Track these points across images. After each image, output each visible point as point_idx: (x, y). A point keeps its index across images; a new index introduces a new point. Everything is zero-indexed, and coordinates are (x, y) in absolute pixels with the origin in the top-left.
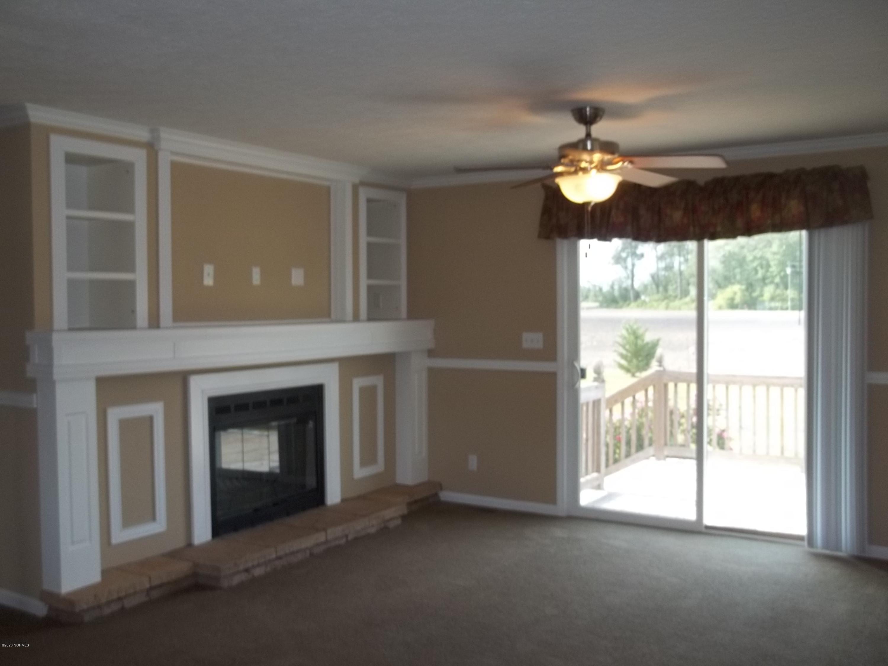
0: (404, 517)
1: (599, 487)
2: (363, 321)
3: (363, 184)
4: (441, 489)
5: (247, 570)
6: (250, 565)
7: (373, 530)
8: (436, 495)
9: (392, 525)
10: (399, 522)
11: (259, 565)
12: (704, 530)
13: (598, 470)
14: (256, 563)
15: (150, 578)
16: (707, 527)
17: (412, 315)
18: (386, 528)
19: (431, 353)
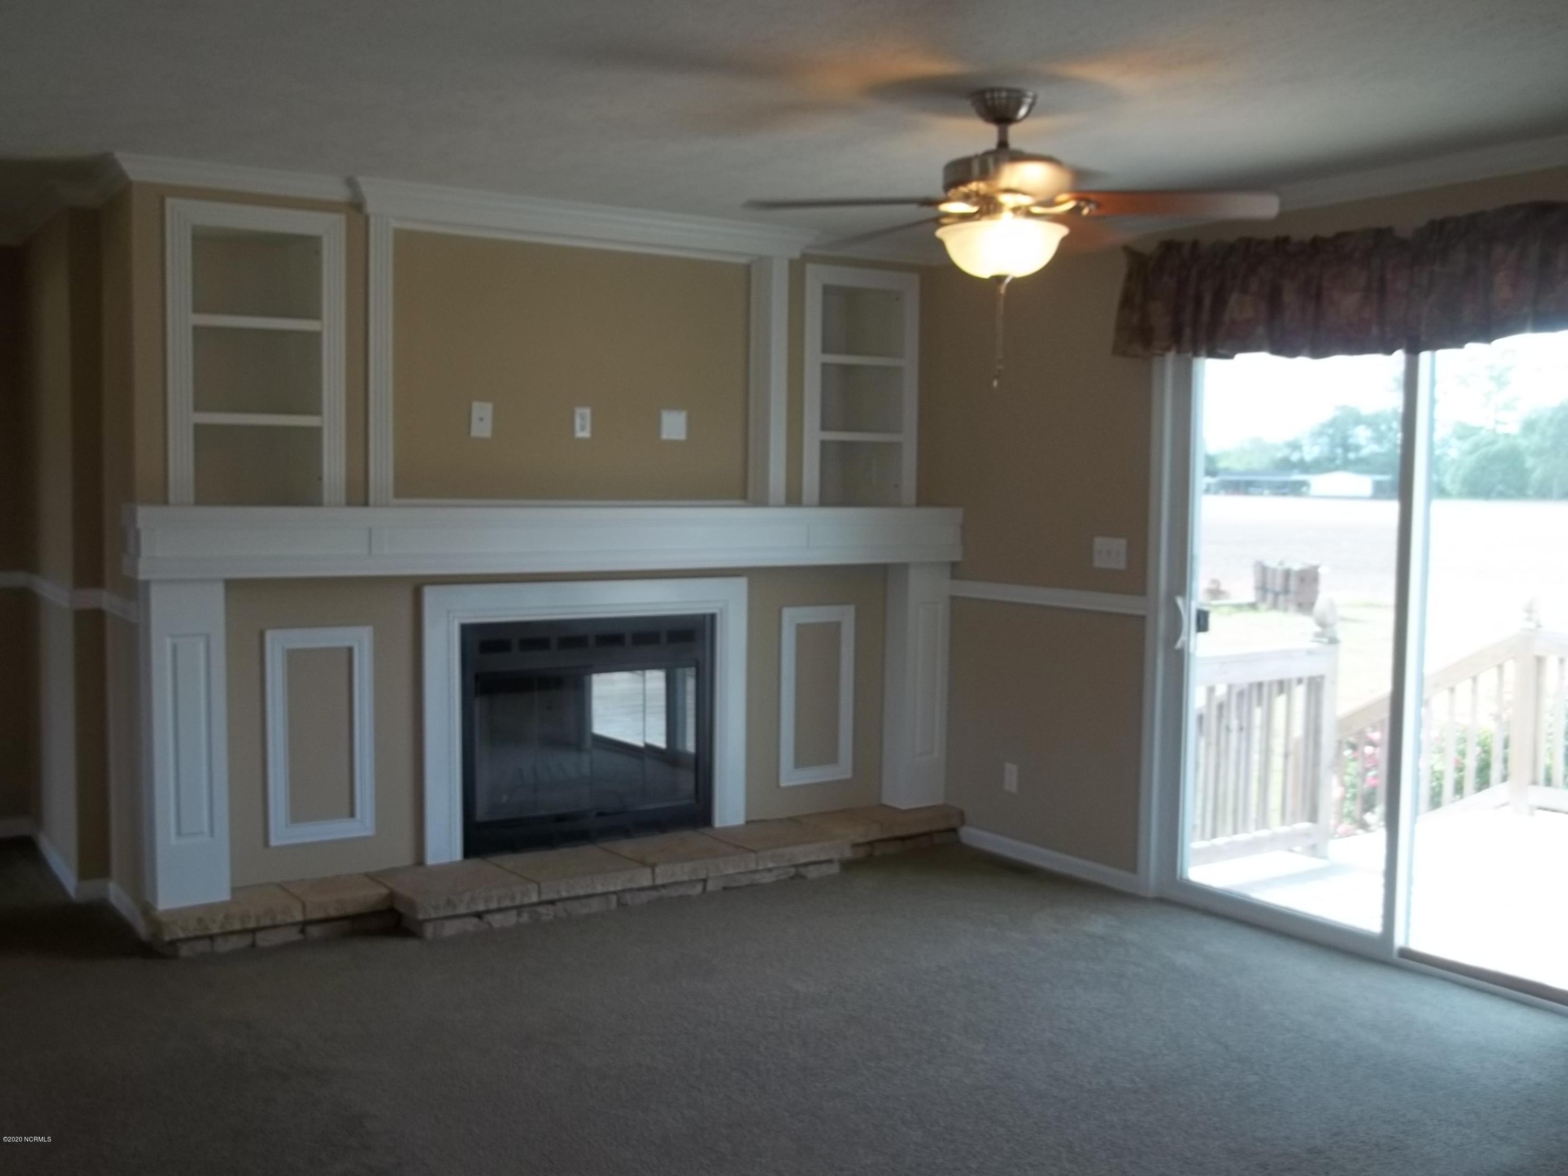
0: (847, 866)
1: (1313, 850)
2: (809, 506)
3: (806, 258)
4: (963, 823)
5: (479, 915)
6: (481, 907)
7: (768, 878)
8: (954, 830)
9: (812, 873)
10: (835, 869)
11: (500, 910)
12: (1395, 956)
13: (1313, 817)
14: (494, 905)
15: (304, 906)
16: (1406, 954)
17: (925, 499)
18: (798, 876)
19: (956, 570)
